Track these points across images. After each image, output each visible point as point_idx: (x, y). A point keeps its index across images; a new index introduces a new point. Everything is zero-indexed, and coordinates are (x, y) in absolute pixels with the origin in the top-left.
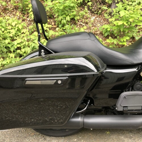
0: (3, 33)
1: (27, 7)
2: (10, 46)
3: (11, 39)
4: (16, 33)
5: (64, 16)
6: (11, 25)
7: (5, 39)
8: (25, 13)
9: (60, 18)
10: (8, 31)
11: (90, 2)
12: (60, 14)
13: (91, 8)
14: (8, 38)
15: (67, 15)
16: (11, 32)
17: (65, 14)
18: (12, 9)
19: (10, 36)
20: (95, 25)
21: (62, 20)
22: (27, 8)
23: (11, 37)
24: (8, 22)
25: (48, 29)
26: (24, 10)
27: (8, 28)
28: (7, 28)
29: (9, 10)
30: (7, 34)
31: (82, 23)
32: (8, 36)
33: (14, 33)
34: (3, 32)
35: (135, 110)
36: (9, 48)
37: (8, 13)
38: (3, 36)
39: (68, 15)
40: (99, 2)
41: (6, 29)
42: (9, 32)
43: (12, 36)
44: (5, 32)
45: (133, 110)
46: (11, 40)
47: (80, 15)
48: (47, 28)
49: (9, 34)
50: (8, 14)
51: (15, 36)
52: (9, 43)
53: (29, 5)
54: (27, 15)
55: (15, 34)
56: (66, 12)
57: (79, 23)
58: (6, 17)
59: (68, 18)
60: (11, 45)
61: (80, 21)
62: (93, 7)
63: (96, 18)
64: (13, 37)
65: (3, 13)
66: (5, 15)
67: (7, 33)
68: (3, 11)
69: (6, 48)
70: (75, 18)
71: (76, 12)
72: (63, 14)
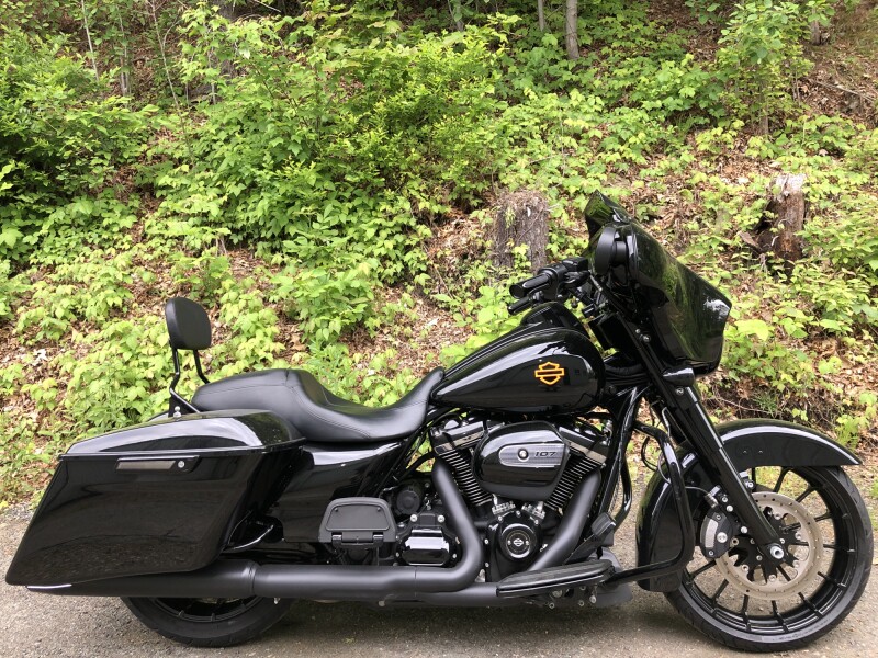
0: (125, 368)
1: (220, 287)
2: (139, 406)
3: (148, 386)
4: (167, 367)
5: (326, 318)
6: (154, 344)
7: (127, 384)
8: (211, 306)
9: (313, 322)
10: (142, 360)
11: (423, 275)
12: (313, 310)
13: (426, 291)
14: (138, 383)
15: (334, 316)
16: (151, 364)
17: (330, 310)
18: (170, 291)
19: (144, 375)
20: (434, 344)
21: (316, 328)
22: (216, 291)
23: (149, 380)
24: (146, 333)
25: (270, 357)
26: (206, 294)
27: (144, 351)
28: (139, 353)
29: (162, 295)
30: (137, 370)
31: (390, 339)
32: (141, 376)
33: (158, 368)
34: (127, 363)
35: (360, 542)
36: (138, 413)
37: (157, 303)
38: (125, 376)
39: (337, 314)
40: (450, 275)
41: (136, 356)
42: (146, 365)
43: (151, 376)
44: (131, 364)
45: (355, 542)
46: (146, 389)
47: (387, 313)
48: (267, 352)
49: (143, 369)
50: (156, 307)
51: (163, 376)
52: (138, 399)
53: (223, 283)
54: (217, 309)
55: (164, 369)
56: (333, 305)
57: (382, 338)
58: (145, 316)
59: (336, 325)
60: (144, 404)
61: (386, 331)
62: (434, 287)
63: (440, 321)
64: (154, 378)
65: (140, 303)
66: (144, 311)
67: (139, 366)
68: (141, 299)
69: (125, 411)
70: (367, 324)
71: (365, 305)
72: (323, 313)
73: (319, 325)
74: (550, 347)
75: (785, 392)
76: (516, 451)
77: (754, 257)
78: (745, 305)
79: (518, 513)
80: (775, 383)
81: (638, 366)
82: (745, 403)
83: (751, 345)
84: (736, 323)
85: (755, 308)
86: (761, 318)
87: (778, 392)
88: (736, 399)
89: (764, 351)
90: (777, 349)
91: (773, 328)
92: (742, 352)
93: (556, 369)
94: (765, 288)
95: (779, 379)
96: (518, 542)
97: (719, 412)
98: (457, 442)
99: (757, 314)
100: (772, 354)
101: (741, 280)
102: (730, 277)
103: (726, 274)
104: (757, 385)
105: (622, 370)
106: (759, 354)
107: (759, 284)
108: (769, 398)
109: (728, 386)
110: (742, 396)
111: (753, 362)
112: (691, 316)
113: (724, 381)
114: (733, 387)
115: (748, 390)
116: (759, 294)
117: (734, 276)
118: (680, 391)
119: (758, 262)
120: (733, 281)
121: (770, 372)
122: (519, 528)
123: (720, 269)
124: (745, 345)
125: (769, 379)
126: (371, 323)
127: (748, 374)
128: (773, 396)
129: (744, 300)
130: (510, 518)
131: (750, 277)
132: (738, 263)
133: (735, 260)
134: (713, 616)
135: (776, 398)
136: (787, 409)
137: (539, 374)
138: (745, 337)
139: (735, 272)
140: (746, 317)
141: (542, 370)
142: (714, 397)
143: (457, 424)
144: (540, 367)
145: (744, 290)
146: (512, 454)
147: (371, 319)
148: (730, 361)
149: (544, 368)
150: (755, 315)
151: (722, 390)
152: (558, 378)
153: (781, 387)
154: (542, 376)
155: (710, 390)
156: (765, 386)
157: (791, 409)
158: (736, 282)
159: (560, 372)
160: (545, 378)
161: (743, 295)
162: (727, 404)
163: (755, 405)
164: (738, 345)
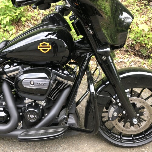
5: (5, 16)
31: (30, 25)
39: (9, 15)
47: (29, 16)
61: (29, 22)
70: (22, 19)
71: (19, 13)
72: (5, 14)
73: (2, 19)
74: (49, 34)
75: (150, 49)
76: (29, 82)
77: (148, 3)
78: (143, 19)
79: (34, 104)
80: (147, 46)
81: (88, 45)
82: (137, 51)
83: (142, 33)
84: (138, 25)
85: (145, 20)
86: (147, 24)
87: (148, 48)
88: (135, 50)
89: (146, 35)
90: (150, 34)
91: (150, 28)
92: (139, 35)
93: (48, 46)
94: (150, 13)
95: (149, 44)
96: (32, 116)
97: (129, 53)
98: (9, 75)
99: (146, 23)
100: (148, 36)
101: (143, 11)
102: (139, 9)
103: (138, 8)
104: (141, 46)
105: (83, 46)
106: (144, 36)
107: (148, 12)
108: (144, 50)
109: (133, 46)
110: (137, 49)
111: (142, 39)
112: (112, 21)
113: (132, 44)
114: (134, 46)
115: (139, 47)
116: (148, 16)
117: (141, 9)
118: (104, 58)
119: (149, 5)
120: (140, 11)
121: (146, 42)
122: (32, 111)
123: (137, 6)
124: (140, 33)
125: (146, 44)
126: (23, 19)
127: (139, 42)
128: (146, 50)
129: (143, 17)
130: (30, 106)
131: (146, 10)
132: (143, 4)
133: (142, 3)
134: (109, 137)
135: (147, 50)
136: (149, 54)
137: (40, 47)
138: (141, 30)
139: (141, 8)
140: (142, 23)
141: (41, 46)
142: (128, 49)
143: (9, 66)
144: (40, 44)
145: (143, 14)
146: (27, 82)
147: (23, 18)
148: (134, 38)
149: (42, 45)
150: (145, 23)
151: (131, 47)
152: (48, 50)
153: (149, 47)
154: (41, 49)
155: (127, 47)
156: (144, 46)
157: (151, 54)
158: (141, 11)
159: (49, 47)
160: (42, 50)
161: (143, 16)
162: (132, 51)
163: (140, 52)
164: (138, 33)
